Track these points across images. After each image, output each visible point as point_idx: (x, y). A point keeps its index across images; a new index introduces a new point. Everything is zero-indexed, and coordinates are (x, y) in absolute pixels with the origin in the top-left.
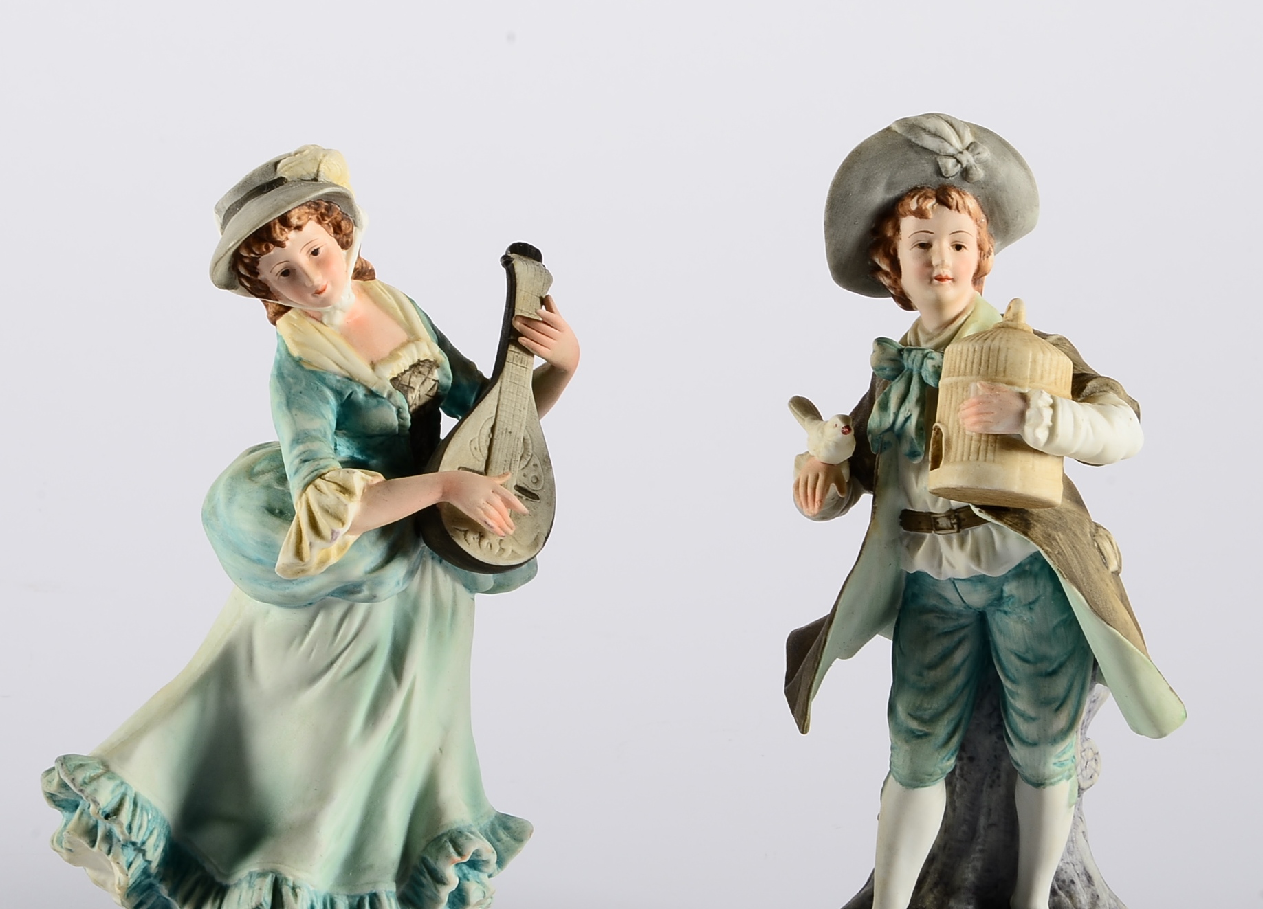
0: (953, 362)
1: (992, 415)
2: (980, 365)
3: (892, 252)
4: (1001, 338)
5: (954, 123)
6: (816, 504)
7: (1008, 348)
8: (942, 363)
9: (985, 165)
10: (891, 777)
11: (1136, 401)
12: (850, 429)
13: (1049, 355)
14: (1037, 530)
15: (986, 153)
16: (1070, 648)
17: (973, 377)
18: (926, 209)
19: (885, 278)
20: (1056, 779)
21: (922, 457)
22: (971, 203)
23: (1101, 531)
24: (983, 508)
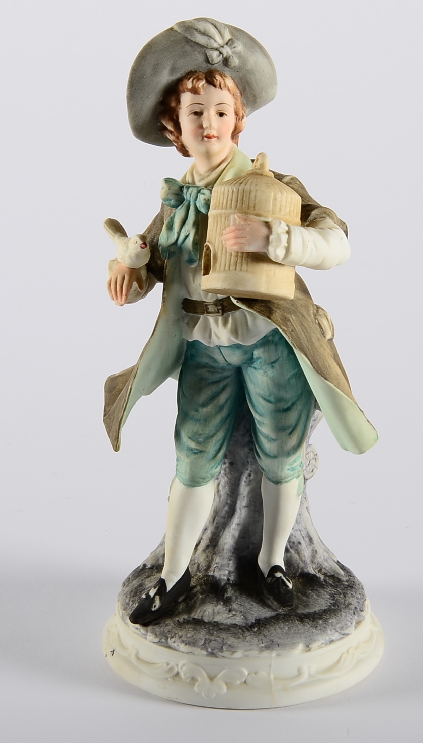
0: (218, 199)
1: (246, 238)
2: (237, 202)
3: (175, 117)
4: (252, 182)
5: (217, 25)
6: (123, 297)
7: (256, 191)
8: (211, 198)
9: (240, 56)
10: (177, 479)
11: (345, 223)
12: (146, 245)
13: (285, 194)
14: (277, 315)
15: (240, 47)
16: (299, 392)
17: (233, 211)
18: (198, 87)
19: (170, 135)
20: (289, 479)
21: (197, 263)
22: (230, 82)
23: (320, 310)
24: (239, 299)
